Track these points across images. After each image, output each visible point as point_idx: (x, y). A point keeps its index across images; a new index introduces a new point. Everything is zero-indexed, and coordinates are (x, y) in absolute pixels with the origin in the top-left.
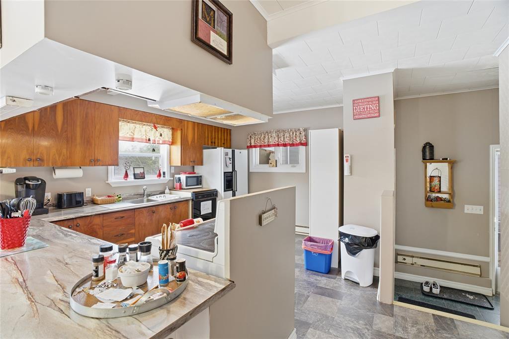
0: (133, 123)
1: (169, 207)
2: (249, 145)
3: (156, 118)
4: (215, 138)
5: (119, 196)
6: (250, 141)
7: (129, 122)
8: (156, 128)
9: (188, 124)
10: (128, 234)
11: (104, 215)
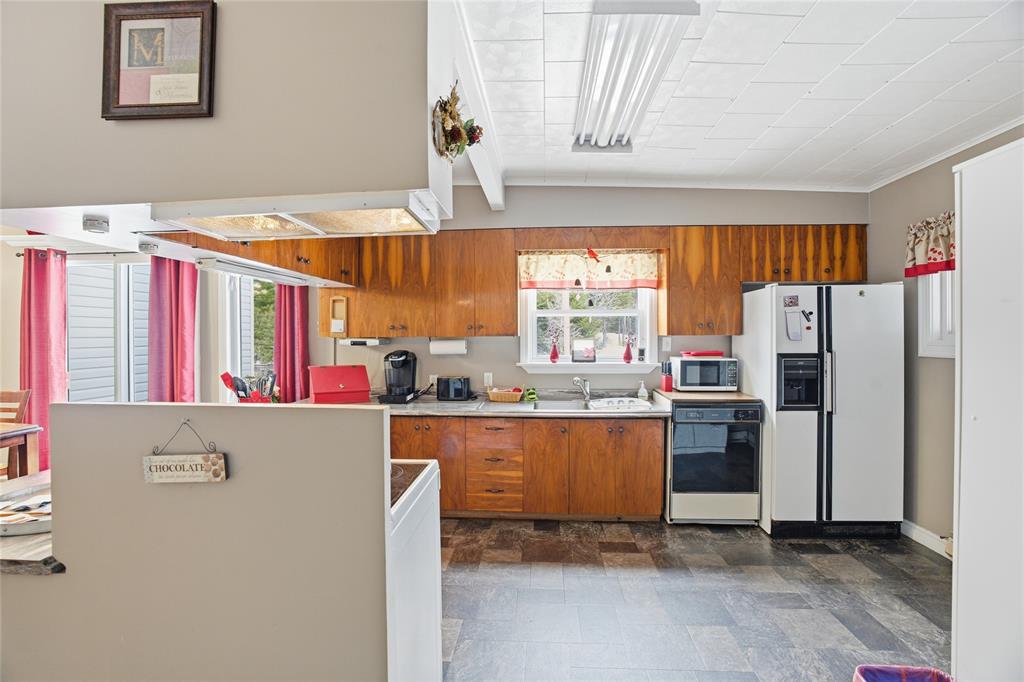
0: (560, 253)
1: (604, 427)
2: (910, 265)
3: (595, 235)
4: (789, 258)
5: (531, 391)
6: (913, 250)
7: (551, 253)
8: (593, 255)
9: (686, 234)
10: (510, 461)
11: (468, 419)
